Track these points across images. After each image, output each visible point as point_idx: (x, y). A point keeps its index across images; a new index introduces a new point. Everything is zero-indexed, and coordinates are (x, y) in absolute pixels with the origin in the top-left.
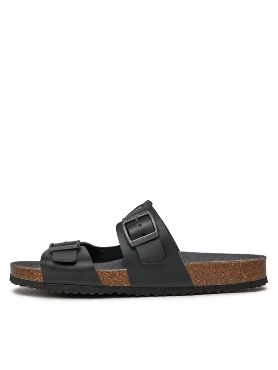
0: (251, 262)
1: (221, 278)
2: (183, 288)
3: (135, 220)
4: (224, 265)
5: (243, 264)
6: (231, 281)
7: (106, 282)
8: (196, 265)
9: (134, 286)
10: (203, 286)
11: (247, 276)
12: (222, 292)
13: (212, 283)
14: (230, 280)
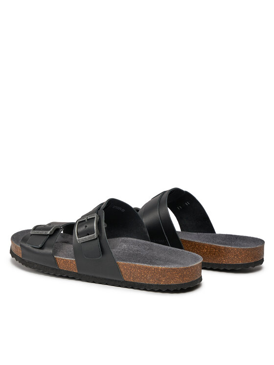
0: (169, 269)
1: (145, 278)
2: (116, 281)
3: (84, 221)
4: (146, 268)
5: (161, 270)
6: (151, 282)
7: (62, 267)
8: (126, 265)
9: (81, 273)
10: (131, 282)
11: (165, 279)
12: (145, 290)
13: (137, 281)
14: (151, 280)
